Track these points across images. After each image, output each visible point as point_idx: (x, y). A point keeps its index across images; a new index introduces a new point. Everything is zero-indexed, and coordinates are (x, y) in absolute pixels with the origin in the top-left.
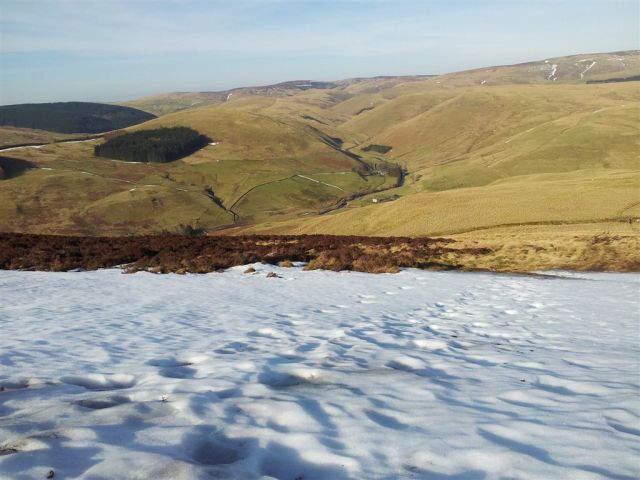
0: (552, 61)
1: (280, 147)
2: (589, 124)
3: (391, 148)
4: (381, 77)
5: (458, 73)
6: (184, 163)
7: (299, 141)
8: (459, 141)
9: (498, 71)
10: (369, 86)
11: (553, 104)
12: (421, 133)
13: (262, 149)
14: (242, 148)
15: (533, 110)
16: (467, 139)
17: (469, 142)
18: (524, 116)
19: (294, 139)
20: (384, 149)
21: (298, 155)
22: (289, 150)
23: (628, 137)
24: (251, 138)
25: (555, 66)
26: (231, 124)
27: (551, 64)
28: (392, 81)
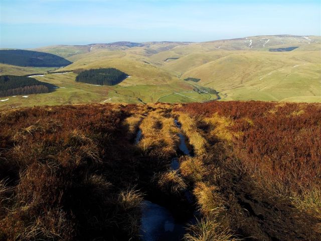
0: (249, 38)
1: (160, 79)
2: (296, 72)
3: (200, 80)
4: (165, 42)
5: (207, 42)
6: (120, 86)
7: (167, 76)
8: (235, 78)
9: (226, 42)
10: (162, 46)
11: (273, 62)
12: (214, 73)
13: (153, 80)
14: (143, 79)
15: (265, 65)
16: (239, 77)
17: (240, 79)
18: (262, 67)
19: (165, 75)
20: (197, 80)
21: (168, 83)
22: (164, 80)
23: (316, 79)
24: (146, 74)
25: (251, 41)
26: (134, 68)
27: (249, 40)
28: (172, 44)
